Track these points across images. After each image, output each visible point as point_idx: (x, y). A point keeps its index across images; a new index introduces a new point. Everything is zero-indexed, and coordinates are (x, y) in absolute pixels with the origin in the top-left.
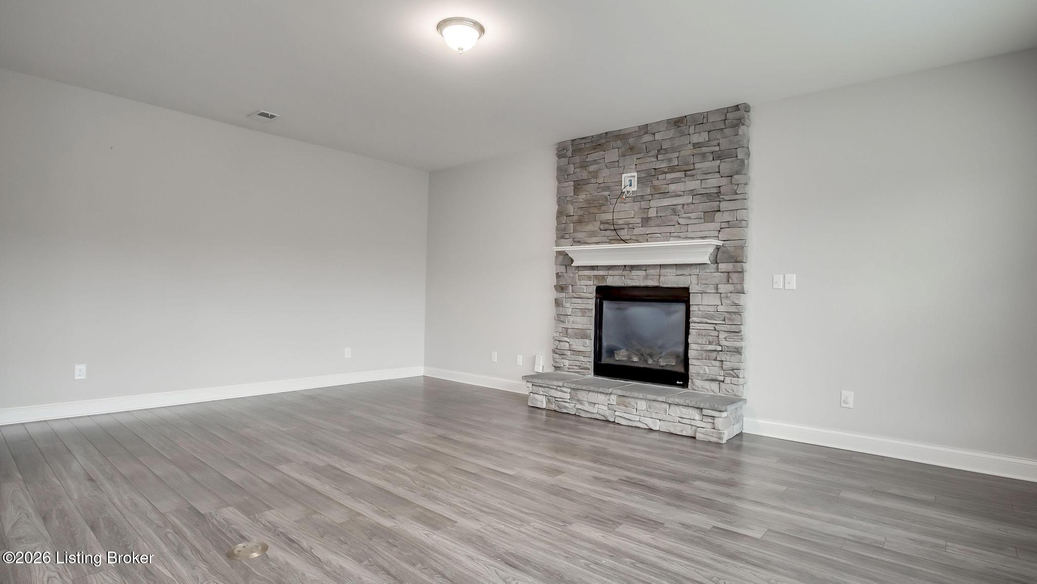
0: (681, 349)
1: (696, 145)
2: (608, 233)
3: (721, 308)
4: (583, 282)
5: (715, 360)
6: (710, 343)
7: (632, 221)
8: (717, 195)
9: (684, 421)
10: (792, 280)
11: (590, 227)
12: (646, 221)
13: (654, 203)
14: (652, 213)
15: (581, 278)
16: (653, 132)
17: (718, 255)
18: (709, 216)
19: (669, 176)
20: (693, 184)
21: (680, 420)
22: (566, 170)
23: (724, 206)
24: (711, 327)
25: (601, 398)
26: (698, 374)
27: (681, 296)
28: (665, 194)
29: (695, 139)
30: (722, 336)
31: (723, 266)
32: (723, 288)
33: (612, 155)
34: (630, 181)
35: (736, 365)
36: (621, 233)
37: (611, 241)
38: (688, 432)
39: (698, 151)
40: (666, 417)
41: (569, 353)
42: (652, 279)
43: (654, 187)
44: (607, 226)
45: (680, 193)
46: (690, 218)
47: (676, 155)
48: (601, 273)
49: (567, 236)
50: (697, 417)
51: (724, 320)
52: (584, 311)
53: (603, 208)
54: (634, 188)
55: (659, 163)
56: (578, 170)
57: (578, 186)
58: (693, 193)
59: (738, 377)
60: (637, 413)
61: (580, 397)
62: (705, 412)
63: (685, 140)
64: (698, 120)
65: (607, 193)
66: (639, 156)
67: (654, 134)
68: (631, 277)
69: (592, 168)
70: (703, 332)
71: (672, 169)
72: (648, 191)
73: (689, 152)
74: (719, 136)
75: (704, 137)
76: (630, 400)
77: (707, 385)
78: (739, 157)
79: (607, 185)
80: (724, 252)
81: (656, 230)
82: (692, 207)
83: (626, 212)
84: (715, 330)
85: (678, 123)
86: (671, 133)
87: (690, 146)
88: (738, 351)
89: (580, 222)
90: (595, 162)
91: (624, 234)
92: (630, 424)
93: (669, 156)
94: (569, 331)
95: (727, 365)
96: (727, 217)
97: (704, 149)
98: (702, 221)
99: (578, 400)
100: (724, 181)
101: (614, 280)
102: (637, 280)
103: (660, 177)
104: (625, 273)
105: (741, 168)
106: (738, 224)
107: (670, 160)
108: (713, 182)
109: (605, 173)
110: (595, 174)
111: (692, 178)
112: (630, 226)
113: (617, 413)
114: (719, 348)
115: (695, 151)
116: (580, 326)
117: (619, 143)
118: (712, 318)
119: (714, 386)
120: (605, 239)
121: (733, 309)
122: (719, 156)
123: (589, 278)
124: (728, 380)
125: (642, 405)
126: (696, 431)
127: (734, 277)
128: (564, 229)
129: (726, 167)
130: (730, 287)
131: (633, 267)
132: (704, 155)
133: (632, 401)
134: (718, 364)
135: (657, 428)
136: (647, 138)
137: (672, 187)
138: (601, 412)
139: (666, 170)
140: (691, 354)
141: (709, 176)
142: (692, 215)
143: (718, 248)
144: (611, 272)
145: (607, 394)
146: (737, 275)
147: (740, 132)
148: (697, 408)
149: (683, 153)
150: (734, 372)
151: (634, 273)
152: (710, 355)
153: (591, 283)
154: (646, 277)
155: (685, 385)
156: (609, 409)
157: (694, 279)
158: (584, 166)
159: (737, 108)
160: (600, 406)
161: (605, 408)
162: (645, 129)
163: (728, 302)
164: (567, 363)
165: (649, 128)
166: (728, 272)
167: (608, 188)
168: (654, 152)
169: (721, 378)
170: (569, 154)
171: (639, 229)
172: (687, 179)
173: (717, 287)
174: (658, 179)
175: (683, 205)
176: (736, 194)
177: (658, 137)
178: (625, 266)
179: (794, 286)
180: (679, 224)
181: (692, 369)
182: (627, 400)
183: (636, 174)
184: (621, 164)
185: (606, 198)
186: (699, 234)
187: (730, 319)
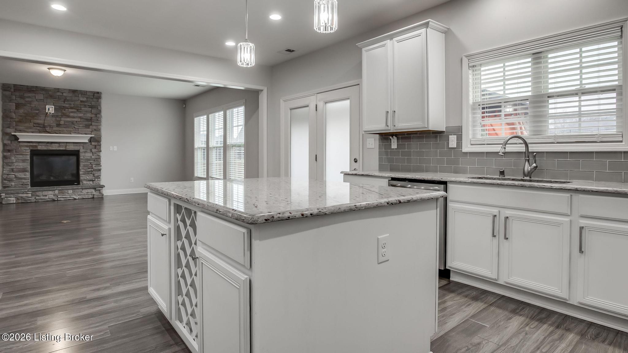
0: (75, 172)
1: (81, 101)
2: (38, 128)
3: (93, 157)
4: (23, 148)
5: (91, 174)
6: (89, 169)
7: (52, 124)
8: (91, 120)
9: (89, 193)
10: (115, 148)
11: (27, 125)
12: (58, 125)
13: (62, 119)
14: (62, 122)
15: (22, 146)
16: (62, 92)
17: (91, 140)
18: (87, 126)
19: (70, 110)
20: (81, 115)
21: (87, 193)
22: (11, 98)
23: (93, 124)
24: (89, 163)
25: (50, 192)
26: (85, 179)
27: (76, 154)
28: (68, 116)
29: (81, 99)
30: (94, 166)
31: (93, 143)
32: (93, 150)
33: (41, 97)
34: (50, 109)
35: (99, 175)
36: (47, 129)
37: (40, 132)
38: (91, 196)
39: (83, 103)
40: (82, 194)
41: (15, 179)
42: (62, 147)
43: (63, 113)
44: (37, 125)
45: (75, 117)
46: (79, 126)
47: (73, 103)
48: (35, 144)
49: (11, 127)
50: (94, 191)
51: (94, 161)
52: (24, 161)
53: (35, 117)
54: (53, 112)
55: (65, 104)
56: (19, 99)
57: (19, 106)
58: (80, 117)
59: (100, 178)
60: (69, 195)
61: (37, 194)
62: (97, 189)
63: (76, 98)
64: (83, 93)
65: (38, 112)
66: (55, 100)
67: (63, 93)
68: (51, 146)
69: (27, 99)
70: (86, 165)
71: (72, 108)
72: (60, 114)
73: (79, 103)
74: (91, 100)
75: (85, 99)
76: (65, 190)
77: (88, 182)
78: (99, 109)
79: (38, 108)
80: (94, 139)
81: (64, 129)
82: (81, 122)
83: (50, 121)
84: (91, 164)
85: (74, 92)
86: (71, 95)
87: (79, 101)
88: (100, 170)
89: (20, 122)
90: (29, 97)
91: (48, 129)
92: (66, 199)
93: (69, 103)
94: (14, 169)
95: (96, 175)
96: (94, 128)
97: (86, 104)
98: (85, 128)
99: (36, 196)
100: (93, 116)
101: (42, 148)
102: (55, 147)
103: (66, 110)
104: (48, 144)
105: (99, 112)
106: (99, 130)
107: (70, 104)
108: (89, 115)
109: (35, 104)
110: (30, 103)
111: (80, 112)
112: (51, 126)
113: (59, 197)
114: (93, 170)
115: (81, 103)
116: (22, 167)
117: (43, 92)
118: (89, 160)
119: (91, 182)
120: (36, 130)
121: (98, 157)
122: (92, 107)
123: (27, 146)
124: (96, 180)
125: (70, 192)
126: (94, 195)
127: (98, 147)
128: (10, 124)
129: (94, 111)
130: (96, 150)
133: (66, 191)
134: (92, 175)
135: (78, 198)
136: (59, 94)
137: (72, 114)
138: (51, 198)
139: (69, 108)
140: (81, 173)
141: (87, 113)
143: (91, 137)
144: (40, 144)
145: (54, 190)
146: (99, 146)
147: (99, 101)
148: (93, 188)
149: (76, 103)
150: (99, 177)
151: (53, 145)
152: (87, 173)
153: (28, 148)
154: (60, 146)
155: (79, 184)
156: (54, 196)
157: (81, 148)
158: (22, 97)
159: (98, 93)
160: (50, 196)
162: (58, 90)
163: (96, 155)
164: (14, 183)
165: (60, 90)
166: (95, 145)
167: (38, 110)
168: (63, 100)
169: (94, 180)
170: (12, 90)
171: (55, 129)
172: (78, 112)
173: (91, 150)
174: (65, 110)
175: (77, 121)
176: (98, 120)
177: (64, 94)
178: (48, 142)
179: (116, 150)
180: (75, 128)
181: (81, 178)
182: (64, 191)
183: (53, 107)
184: (45, 101)
185: (37, 114)
186: (84, 132)
187: (98, 160)
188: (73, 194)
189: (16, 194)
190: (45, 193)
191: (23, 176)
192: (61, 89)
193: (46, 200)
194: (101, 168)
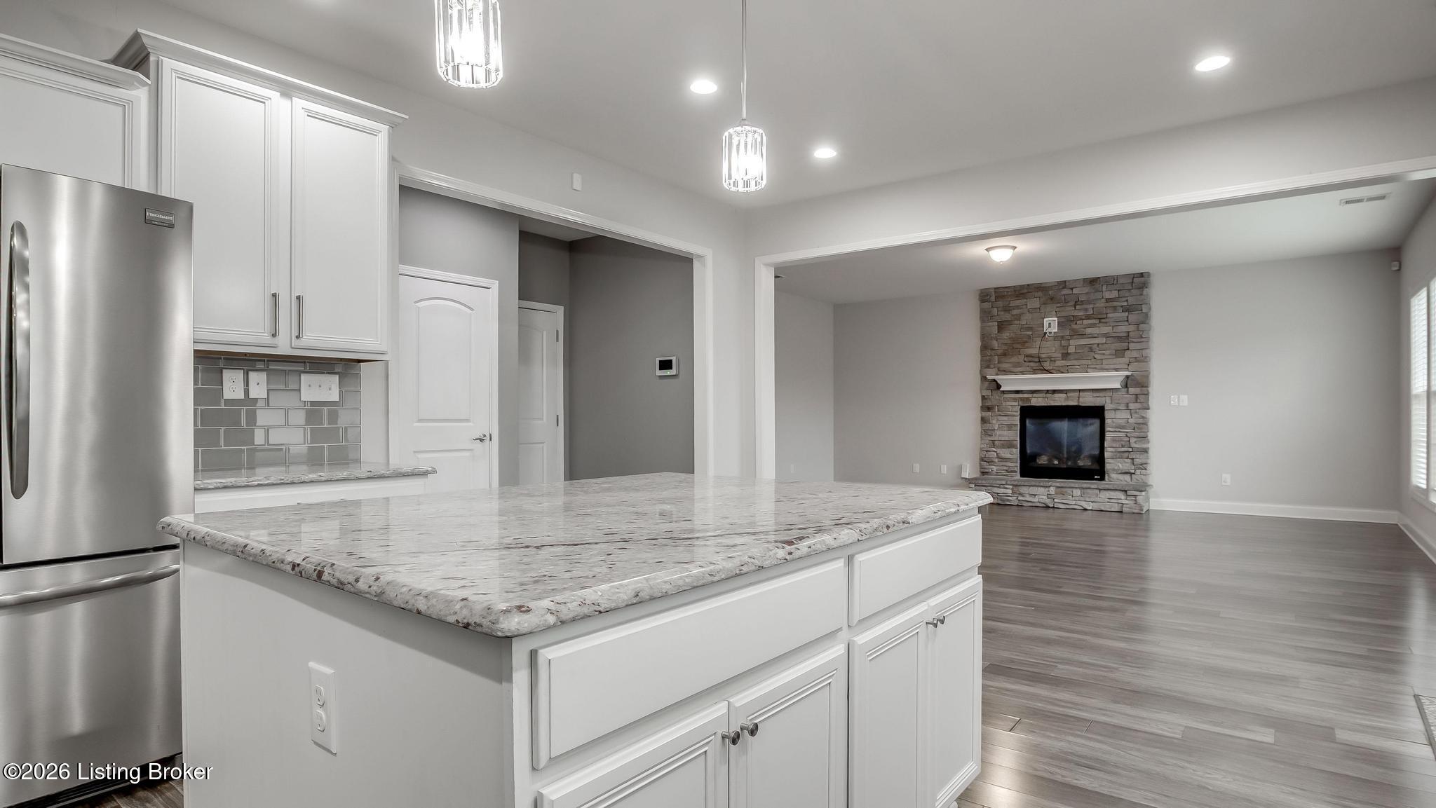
0: (1097, 452)
1: (1108, 300)
2: (1032, 364)
3: (1131, 421)
4: (1008, 403)
5: (1128, 458)
6: (1123, 446)
7: (1054, 355)
8: (1126, 338)
9: (1113, 501)
10: (1185, 399)
11: (1014, 359)
12: (1065, 356)
13: (1072, 342)
14: (1072, 350)
15: (1006, 400)
16: (1070, 287)
17: (1127, 383)
18: (1119, 353)
19: (1085, 322)
20: (1107, 329)
21: (1109, 500)
22: (990, 312)
23: (1132, 346)
24: (1123, 434)
25: (1041, 490)
26: (1114, 470)
27: (1097, 413)
28: (1083, 336)
29: (1107, 295)
30: (1132, 440)
31: (1132, 390)
32: (1132, 406)
33: (1034, 303)
34: (1051, 324)
35: (1144, 461)
36: (1043, 364)
37: (1034, 372)
38: (1116, 508)
39: (1111, 304)
40: (1098, 500)
41: (996, 460)
42: (1072, 400)
43: (1074, 330)
44: (1030, 359)
45: (1096, 335)
46: (1104, 354)
47: (1092, 306)
48: (1026, 396)
49: (992, 366)
50: (1123, 497)
51: (1134, 429)
52: (1010, 427)
53: (1027, 345)
54: (1056, 330)
55: (1076, 311)
56: (1002, 313)
57: (1002, 326)
58: (1106, 335)
59: (1146, 470)
60: (1073, 499)
61: (1021, 491)
62: (1129, 493)
63: (1099, 295)
64: (1111, 281)
65: (1030, 333)
66: (1059, 305)
67: (1072, 289)
68: (1054, 399)
69: (1015, 312)
70: (1117, 439)
71: (1088, 317)
72: (1068, 333)
73: (1102, 305)
74: (1127, 294)
75: (1114, 294)
76: (1067, 489)
77: (1121, 477)
78: (1144, 311)
79: (1031, 326)
80: (1132, 380)
81: (1076, 362)
82: (1107, 346)
83: (1050, 349)
84: (1127, 436)
85: (1093, 282)
86: (1086, 290)
87: (1103, 300)
88: (1146, 451)
89: (1005, 355)
90: (1018, 307)
91: (1047, 365)
92: (1068, 507)
93: (1085, 306)
94: (996, 442)
95: (1137, 461)
96: (1135, 354)
97: (1115, 304)
98: (1114, 356)
99: (1019, 494)
100: (1132, 328)
101: (1037, 401)
102: (1059, 401)
103: (1079, 322)
104: (1048, 395)
105: (1146, 318)
106: (1143, 360)
107: (1086, 310)
108: (1123, 329)
109: (1027, 318)
110: (1018, 317)
111: (1105, 325)
112: (1053, 359)
113: (1055, 500)
114: (1131, 450)
115: (1107, 304)
116: (1007, 439)
117: (1040, 294)
118: (1123, 427)
119: (1127, 477)
120: (1028, 369)
121: (1141, 421)
122: (1127, 309)
123: (1015, 400)
124: (1138, 472)
125: (1077, 492)
126: (1122, 507)
127: (1142, 398)
128: (990, 361)
129: (1133, 317)
130: (1138, 405)
131: (1054, 392)
132: (1115, 308)
133: (1069, 491)
134: (1129, 461)
135: (1091, 508)
136: (1066, 291)
137: (1089, 331)
138: (1042, 500)
139: (1084, 317)
140: (1106, 455)
141: (1120, 324)
142: (1108, 352)
143: (1127, 377)
144: (1035, 395)
145: (1047, 487)
146: (1143, 396)
147: (1145, 293)
148: (1122, 491)
149: (1097, 305)
150: (1143, 466)
151: (1056, 395)
152: (1120, 455)
153: (1017, 404)
154: (1067, 399)
155: (1102, 479)
156: (1048, 498)
157: (1108, 400)
158: (1007, 309)
159: (1142, 275)
160: (1041, 497)
161: (1045, 497)
162: (1063, 284)
163: (1137, 416)
164: (994, 468)
165: (1067, 284)
166: (1137, 395)
167: (1030, 329)
168: (1072, 303)
169: (1133, 471)
170: (993, 299)
171: (1060, 363)
172: (1101, 324)
173: (1127, 405)
174: (1076, 324)
175: (1098, 344)
176: (1142, 337)
177: (1075, 291)
178: (1048, 391)
179: (1186, 403)
180: (1095, 358)
181: (1108, 467)
182: (1064, 490)
183: (1056, 319)
184: (1042, 310)
185: (1029, 337)
186: (1112, 367)
187: (1141, 429)
188: (1081, 499)
189: (989, 488)
190: (1033, 490)
191: (1009, 456)
192: (1069, 281)
193: (1034, 504)
194: (1149, 445)
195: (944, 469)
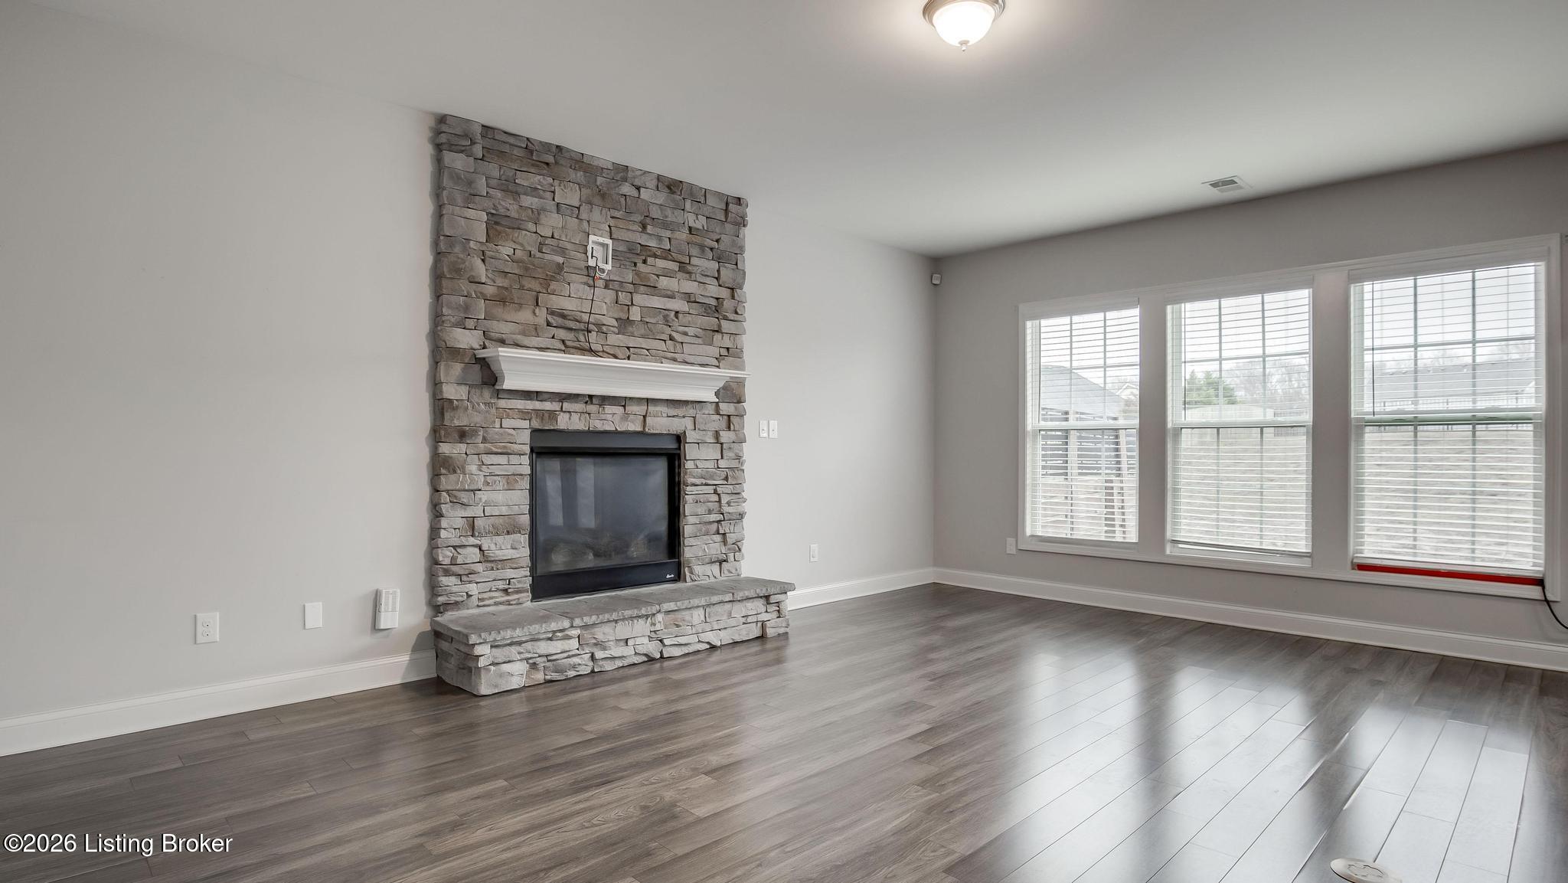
0: (663, 527)
1: (691, 231)
2: (562, 334)
3: (721, 464)
4: (507, 423)
5: (718, 533)
6: (710, 512)
7: (604, 320)
8: (716, 309)
10: (774, 428)
11: (525, 316)
12: (624, 324)
13: (638, 299)
14: (635, 314)
15: (507, 413)
16: (637, 182)
18: (708, 336)
19: (659, 263)
20: (690, 287)
21: (745, 619)
22: (470, 183)
23: (724, 325)
24: (711, 490)
25: (640, 625)
26: (697, 558)
28: (653, 289)
29: (691, 220)
30: (724, 500)
31: (724, 407)
32: (723, 436)
33: (570, 196)
34: (599, 248)
35: (737, 536)
36: (584, 336)
37: (566, 348)
39: (695, 239)
41: (479, 568)
42: (632, 422)
43: (639, 274)
44: (560, 321)
45: (674, 294)
46: (685, 333)
47: (668, 234)
48: (548, 406)
49: (470, 323)
50: (762, 609)
51: (726, 479)
52: (511, 480)
53: (554, 285)
54: (609, 267)
55: (645, 236)
56: (499, 194)
57: (497, 226)
58: (689, 298)
59: (740, 551)
61: (600, 637)
63: (678, 216)
64: (697, 196)
65: (561, 259)
66: (617, 214)
67: (638, 188)
68: (603, 417)
69: (528, 201)
70: (701, 499)
71: (666, 255)
72: (629, 277)
73: (684, 237)
74: (720, 229)
75: (700, 223)
77: (708, 569)
78: (738, 266)
79: (560, 244)
80: (726, 388)
81: (640, 341)
82: (689, 318)
83: (598, 306)
84: (716, 492)
85: (673, 186)
86: (661, 197)
87: (686, 229)
88: (741, 517)
89: (502, 299)
90: (534, 191)
91: (592, 340)
92: (685, 651)
93: (658, 231)
94: (478, 523)
95: (730, 538)
96: (727, 342)
97: (704, 242)
98: (700, 341)
99: (597, 644)
100: (724, 293)
101: (570, 421)
102: (611, 420)
103: (650, 260)
104: (592, 408)
105: (741, 280)
106: (739, 353)
107: (660, 238)
108: (712, 290)
109: (552, 222)
110: (536, 216)
111: (688, 276)
112: (603, 328)
114: (721, 518)
115: (691, 239)
116: (504, 510)
117: (580, 175)
118: (712, 477)
119: (715, 569)
120: (556, 344)
121: (734, 464)
122: (718, 257)
123: (525, 415)
124: (730, 557)
125: (699, 617)
126: (763, 628)
127: (736, 422)
128: (467, 308)
129: (726, 274)
130: (730, 435)
131: (605, 400)
132: (702, 247)
133: (688, 615)
134: (718, 538)
135: (719, 642)
136: (628, 190)
137: (664, 283)
138: (639, 650)
139: (657, 253)
140: (687, 530)
141: (707, 281)
142: (691, 331)
144: (566, 406)
145: (650, 616)
146: (738, 419)
147: (740, 234)
148: (765, 597)
149: (677, 235)
150: (735, 546)
151: (607, 409)
153: (526, 424)
154: (626, 416)
155: (679, 577)
157: (688, 423)
158: (511, 189)
159: (739, 201)
162: (622, 172)
163: (729, 454)
164: (473, 589)
165: (630, 174)
166: (729, 416)
167: (562, 251)
168: (638, 218)
169: (724, 557)
170: (478, 151)
171: (614, 339)
172: (680, 275)
173: (717, 435)
174: (645, 262)
175: (677, 312)
176: (736, 313)
177: (645, 194)
178: (591, 397)
180: (671, 338)
181: (688, 553)
182: (680, 615)
183: (609, 242)
184: (584, 215)
185: (560, 267)
186: (699, 360)
187: (733, 476)
188: (708, 627)
189: (529, 646)
190: (623, 630)
191: (509, 553)
192: (634, 170)
193: (626, 662)
194: (746, 507)
195: (315, 614)
